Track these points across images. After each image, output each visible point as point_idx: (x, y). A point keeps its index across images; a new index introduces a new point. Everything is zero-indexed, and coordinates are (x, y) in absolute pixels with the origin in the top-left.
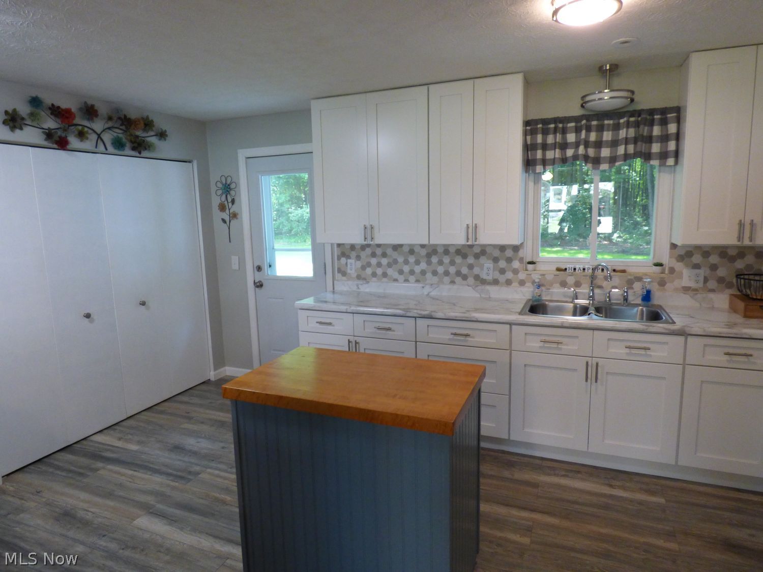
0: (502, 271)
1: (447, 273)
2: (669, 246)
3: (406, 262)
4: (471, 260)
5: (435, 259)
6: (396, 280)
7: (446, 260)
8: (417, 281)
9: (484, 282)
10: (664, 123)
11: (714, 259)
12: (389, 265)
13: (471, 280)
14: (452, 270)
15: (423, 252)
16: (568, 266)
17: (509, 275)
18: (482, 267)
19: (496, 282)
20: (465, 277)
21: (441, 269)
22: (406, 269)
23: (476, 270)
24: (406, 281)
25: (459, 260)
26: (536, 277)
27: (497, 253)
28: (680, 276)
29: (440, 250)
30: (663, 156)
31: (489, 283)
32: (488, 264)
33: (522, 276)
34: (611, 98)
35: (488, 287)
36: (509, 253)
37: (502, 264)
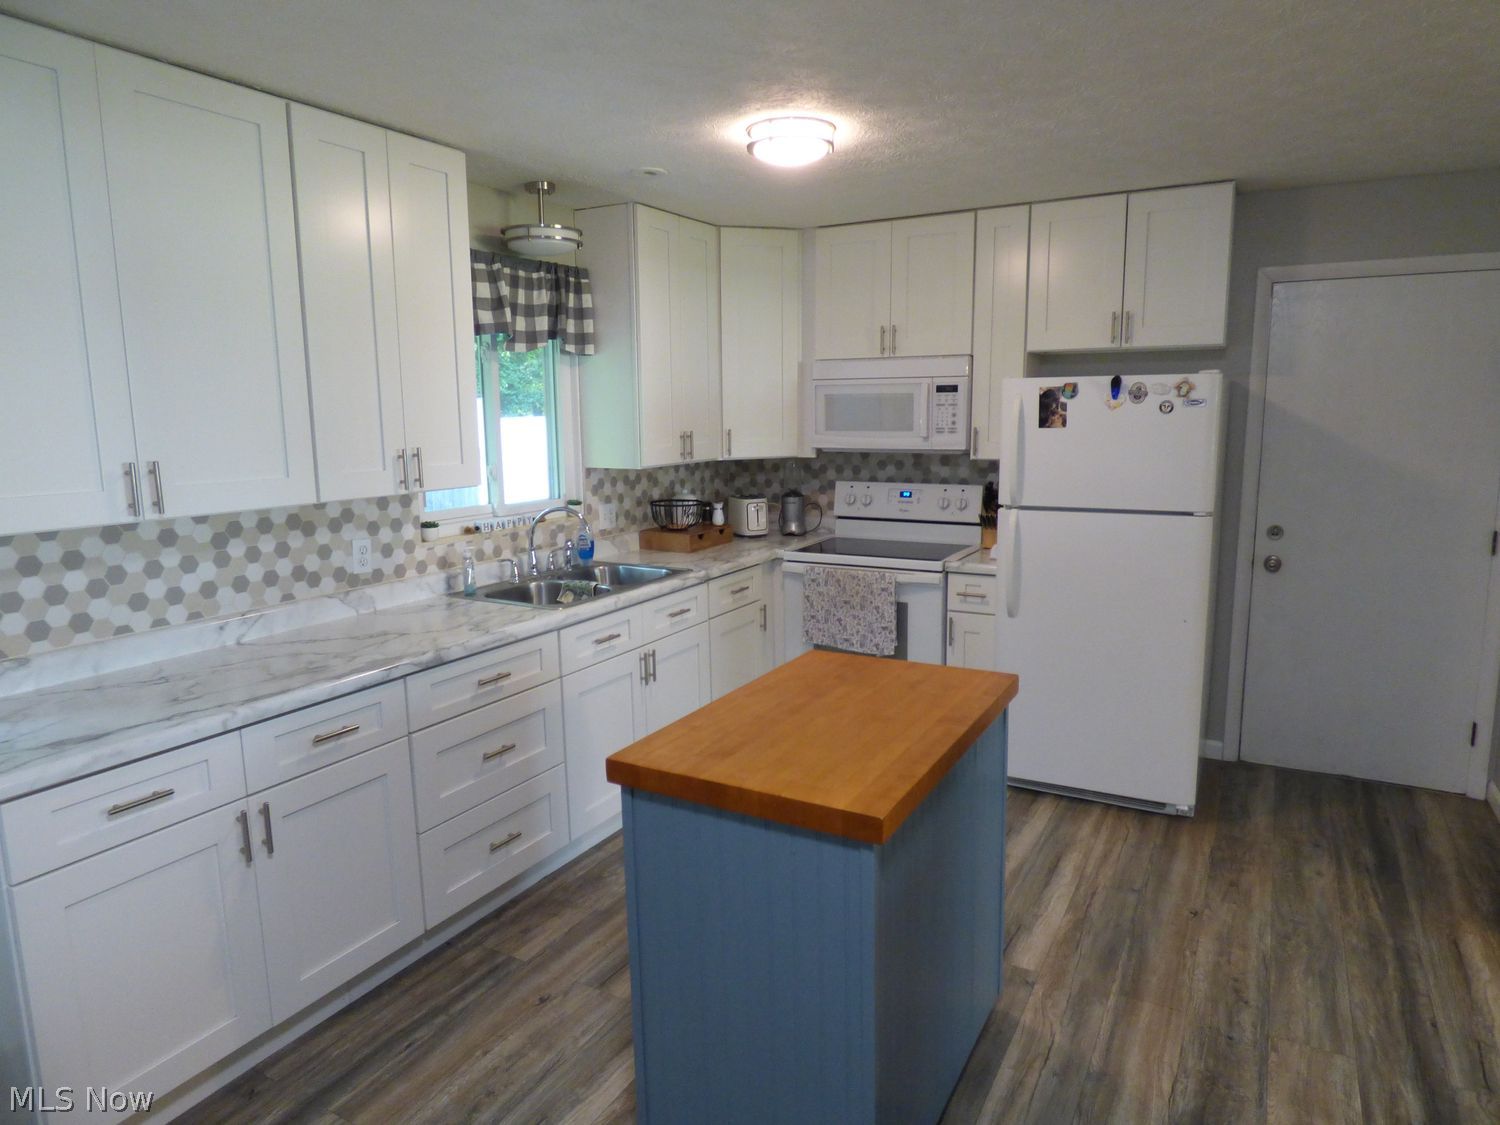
0: (387, 551)
1: (271, 579)
2: (582, 475)
3: (153, 570)
4: (323, 536)
5: (236, 549)
6: (124, 630)
7: (267, 545)
8: (194, 616)
9: (354, 581)
10: (579, 291)
11: (620, 487)
12: (96, 590)
13: (328, 584)
14: (284, 568)
15: (204, 534)
16: (480, 523)
17: (399, 556)
18: (348, 548)
19: (377, 576)
20: (314, 580)
21: (254, 572)
22: (155, 589)
23: (337, 559)
24: (160, 623)
25: (296, 540)
26: (440, 551)
27: (373, 514)
28: (597, 517)
29: (249, 524)
30: (582, 339)
31: (367, 582)
32: (360, 540)
33: (420, 553)
35: (369, 591)
36: (395, 510)
37: (386, 535)
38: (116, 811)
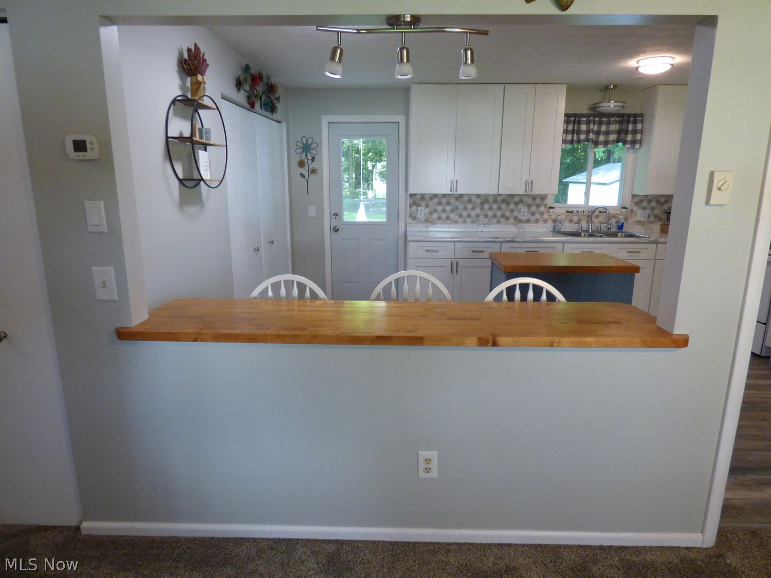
0: (533, 214)
1: (495, 216)
2: (631, 196)
3: (465, 209)
4: (512, 206)
5: (486, 206)
6: (456, 222)
7: (495, 206)
8: (473, 222)
9: (520, 221)
10: (635, 123)
11: (653, 204)
12: (452, 211)
13: (511, 220)
14: (499, 213)
15: (478, 201)
16: (574, 210)
17: (538, 216)
18: (520, 211)
19: (528, 221)
20: (507, 219)
21: (490, 213)
22: (465, 213)
23: (515, 214)
24: (465, 222)
25: (503, 206)
26: (554, 217)
27: (530, 201)
28: (636, 215)
29: (491, 199)
30: (634, 142)
31: (524, 222)
32: (524, 209)
33: (546, 216)
34: (615, 106)
35: (524, 225)
36: (538, 201)
37: (533, 209)
38: (428, 251)
